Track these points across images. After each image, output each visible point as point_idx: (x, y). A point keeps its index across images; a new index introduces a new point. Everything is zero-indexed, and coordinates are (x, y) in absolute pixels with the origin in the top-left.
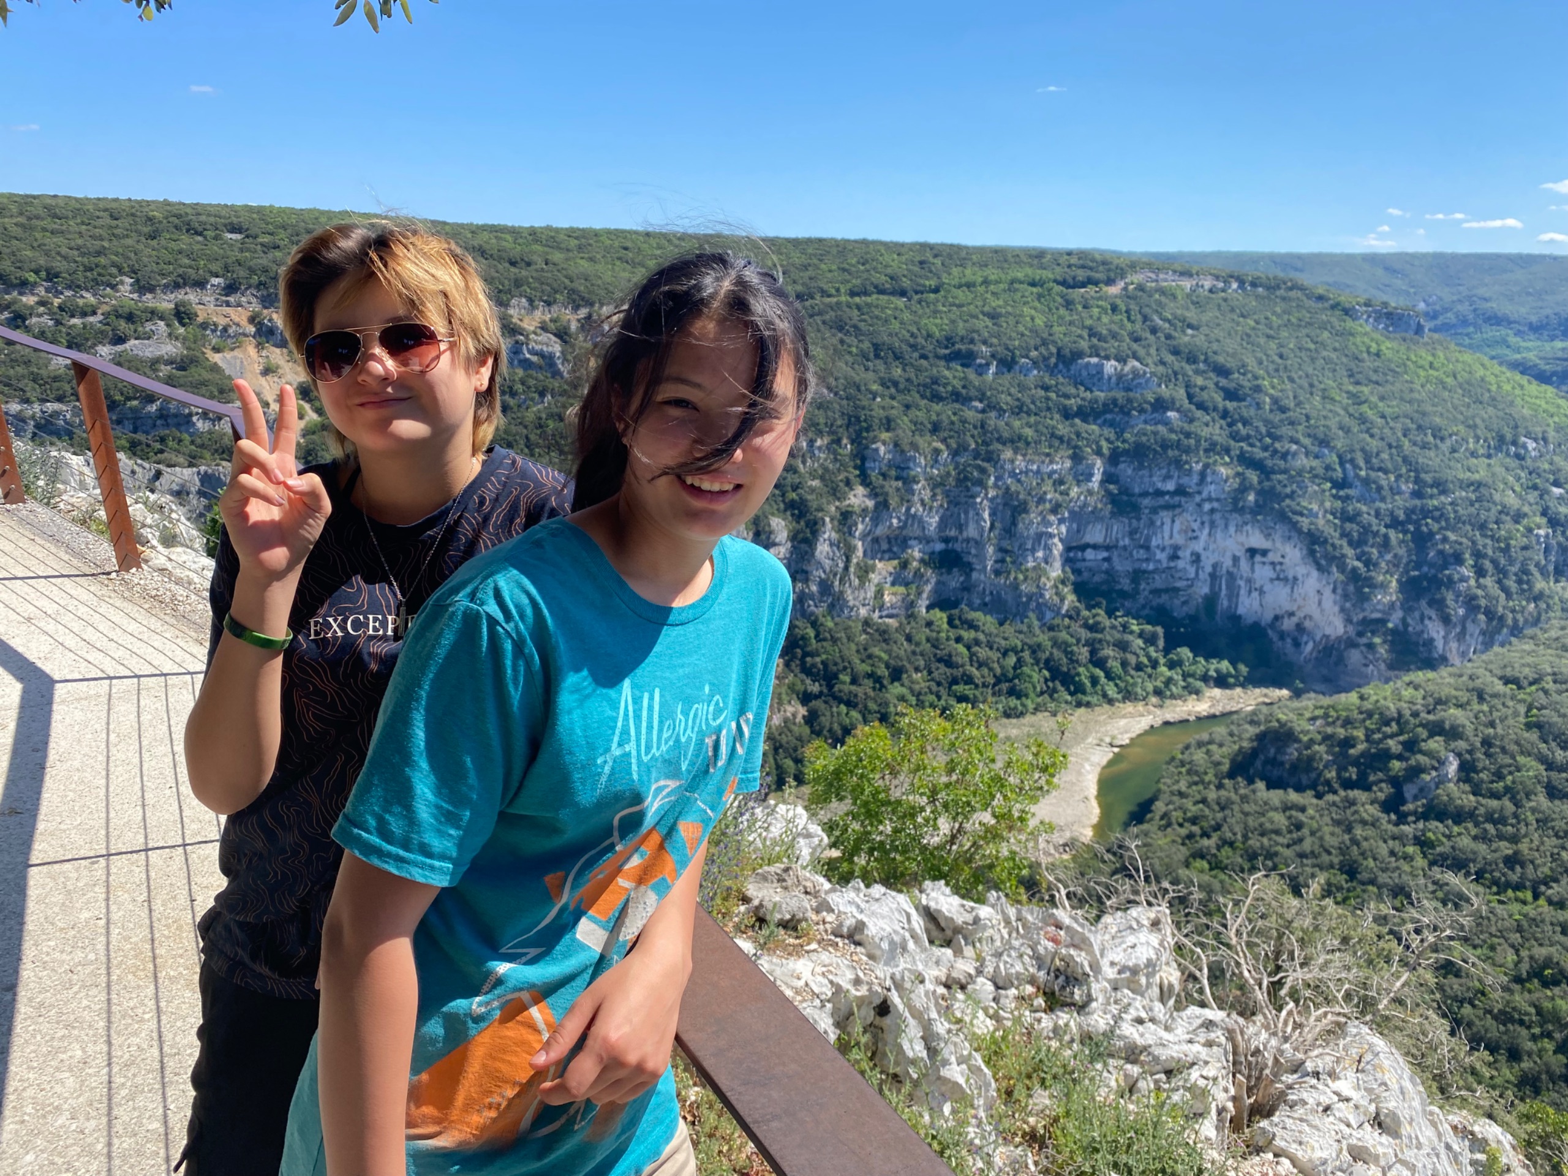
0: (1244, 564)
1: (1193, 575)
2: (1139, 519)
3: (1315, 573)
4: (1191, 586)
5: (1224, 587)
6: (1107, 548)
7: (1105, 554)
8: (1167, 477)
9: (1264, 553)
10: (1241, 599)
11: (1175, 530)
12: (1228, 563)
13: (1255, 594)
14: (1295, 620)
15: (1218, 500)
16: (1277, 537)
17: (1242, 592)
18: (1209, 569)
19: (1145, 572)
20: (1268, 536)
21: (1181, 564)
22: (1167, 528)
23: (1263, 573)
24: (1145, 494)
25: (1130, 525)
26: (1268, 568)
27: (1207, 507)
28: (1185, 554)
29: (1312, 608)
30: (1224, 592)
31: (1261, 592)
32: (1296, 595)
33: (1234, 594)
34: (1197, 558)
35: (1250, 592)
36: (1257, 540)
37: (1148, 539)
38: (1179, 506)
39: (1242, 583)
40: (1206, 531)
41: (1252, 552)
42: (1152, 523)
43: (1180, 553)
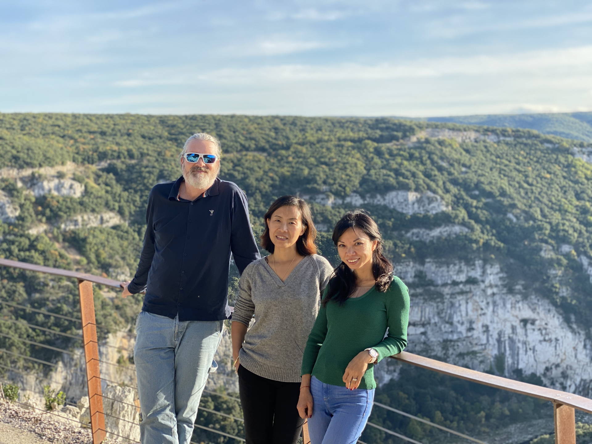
0: (520, 330)
1: (484, 342)
2: (443, 303)
3: (570, 335)
4: (485, 349)
5: (507, 349)
6: (423, 325)
7: (422, 330)
8: (460, 271)
9: (533, 322)
10: (520, 357)
11: (469, 310)
12: (508, 331)
13: (530, 353)
14: (560, 370)
15: (496, 286)
16: (540, 309)
17: (521, 352)
18: (496, 336)
19: (451, 341)
20: (534, 310)
21: (475, 333)
22: (463, 308)
23: (534, 337)
24: (445, 285)
25: (437, 307)
26: (537, 332)
27: (489, 291)
28: (478, 326)
29: (571, 361)
30: (508, 352)
31: (534, 350)
32: (558, 352)
33: (515, 354)
34: (486, 329)
35: (526, 351)
36: (527, 313)
37: (451, 317)
38: (470, 292)
39: (520, 345)
40: (491, 308)
41: (525, 322)
42: (452, 305)
43: (474, 326)
